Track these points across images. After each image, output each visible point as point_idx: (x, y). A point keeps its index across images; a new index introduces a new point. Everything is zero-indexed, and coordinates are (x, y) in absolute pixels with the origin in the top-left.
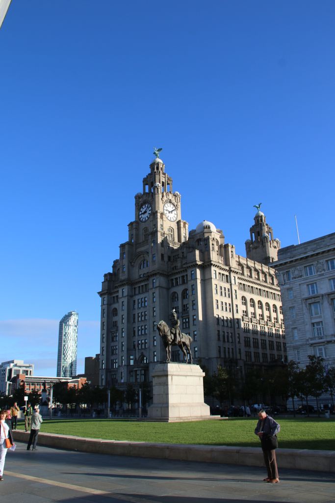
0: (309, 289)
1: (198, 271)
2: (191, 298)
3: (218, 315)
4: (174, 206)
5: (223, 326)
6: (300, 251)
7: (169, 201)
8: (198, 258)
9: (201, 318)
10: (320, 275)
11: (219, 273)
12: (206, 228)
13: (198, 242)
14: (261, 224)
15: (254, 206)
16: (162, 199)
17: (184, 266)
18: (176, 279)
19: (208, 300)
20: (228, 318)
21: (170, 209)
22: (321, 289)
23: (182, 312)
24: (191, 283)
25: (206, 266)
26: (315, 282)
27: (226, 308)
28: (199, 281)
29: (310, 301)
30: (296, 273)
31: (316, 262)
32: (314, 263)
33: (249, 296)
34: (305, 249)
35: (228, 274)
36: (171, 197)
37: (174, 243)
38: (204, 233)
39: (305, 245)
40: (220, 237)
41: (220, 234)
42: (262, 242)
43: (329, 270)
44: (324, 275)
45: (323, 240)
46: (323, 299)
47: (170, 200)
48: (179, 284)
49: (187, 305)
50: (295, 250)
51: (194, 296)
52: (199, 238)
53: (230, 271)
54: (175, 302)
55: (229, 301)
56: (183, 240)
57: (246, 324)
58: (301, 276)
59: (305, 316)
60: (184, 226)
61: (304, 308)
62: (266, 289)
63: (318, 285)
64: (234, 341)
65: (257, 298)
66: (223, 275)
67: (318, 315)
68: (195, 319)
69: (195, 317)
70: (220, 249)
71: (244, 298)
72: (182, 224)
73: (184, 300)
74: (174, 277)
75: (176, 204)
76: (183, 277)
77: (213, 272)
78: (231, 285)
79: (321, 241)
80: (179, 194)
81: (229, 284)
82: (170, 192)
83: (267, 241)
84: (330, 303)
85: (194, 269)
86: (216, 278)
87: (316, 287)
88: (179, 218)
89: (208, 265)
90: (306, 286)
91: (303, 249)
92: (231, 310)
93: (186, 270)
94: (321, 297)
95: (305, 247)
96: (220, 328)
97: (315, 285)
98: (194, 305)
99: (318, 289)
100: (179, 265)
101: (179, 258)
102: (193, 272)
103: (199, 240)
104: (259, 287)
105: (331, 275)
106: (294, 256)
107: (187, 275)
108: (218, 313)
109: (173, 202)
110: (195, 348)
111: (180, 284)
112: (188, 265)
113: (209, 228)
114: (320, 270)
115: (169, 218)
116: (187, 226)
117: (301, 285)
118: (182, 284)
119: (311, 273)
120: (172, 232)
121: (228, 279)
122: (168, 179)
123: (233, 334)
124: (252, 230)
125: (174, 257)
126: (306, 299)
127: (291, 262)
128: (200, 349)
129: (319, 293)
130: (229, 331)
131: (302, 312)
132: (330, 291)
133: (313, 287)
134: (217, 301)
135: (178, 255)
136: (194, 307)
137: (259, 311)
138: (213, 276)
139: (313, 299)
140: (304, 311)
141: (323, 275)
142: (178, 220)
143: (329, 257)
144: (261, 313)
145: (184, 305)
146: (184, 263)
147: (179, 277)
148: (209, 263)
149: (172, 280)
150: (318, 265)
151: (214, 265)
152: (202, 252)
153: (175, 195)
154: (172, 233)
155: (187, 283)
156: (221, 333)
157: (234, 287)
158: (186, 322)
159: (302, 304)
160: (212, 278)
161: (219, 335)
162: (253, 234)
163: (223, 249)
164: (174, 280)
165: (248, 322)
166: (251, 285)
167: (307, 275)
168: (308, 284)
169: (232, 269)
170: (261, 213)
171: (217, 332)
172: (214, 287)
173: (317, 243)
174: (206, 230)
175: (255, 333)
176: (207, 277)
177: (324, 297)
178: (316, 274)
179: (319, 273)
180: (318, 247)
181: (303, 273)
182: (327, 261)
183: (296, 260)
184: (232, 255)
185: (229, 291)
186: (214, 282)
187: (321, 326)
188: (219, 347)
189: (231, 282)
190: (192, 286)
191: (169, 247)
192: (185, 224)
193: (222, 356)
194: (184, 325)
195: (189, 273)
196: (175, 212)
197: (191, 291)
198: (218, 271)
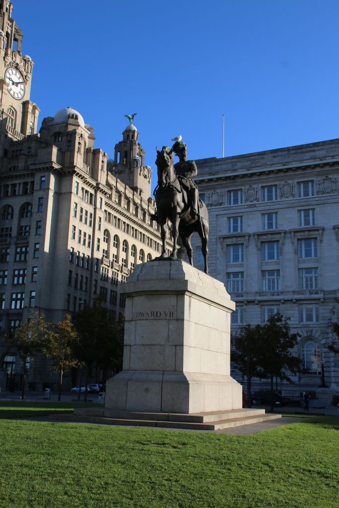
0: (230, 224)
1: (52, 179)
2: (35, 217)
3: (73, 249)
4: (22, 76)
5: (78, 265)
6: (224, 167)
7: (14, 65)
8: (54, 158)
9: (47, 249)
10: (250, 206)
11: (83, 189)
12: (72, 117)
13: (56, 137)
14: (131, 141)
15: (126, 116)
16: (4, 58)
17: (31, 167)
18: (14, 185)
19: (62, 224)
20: (86, 256)
21: (16, 80)
22: (249, 226)
23: (17, 237)
24: (38, 194)
25: (65, 172)
26: (241, 214)
27: (85, 241)
28: (51, 194)
29: (229, 241)
30: (215, 197)
31: (248, 187)
32: (243, 188)
33: (114, 231)
34: (232, 165)
35: (93, 192)
36: (18, 59)
37: (14, 133)
38: (67, 124)
39: (234, 160)
40: (89, 138)
41: (89, 133)
42: (130, 165)
43: (264, 200)
44: (256, 207)
45: (261, 156)
46: (249, 240)
47: (17, 64)
48: (17, 194)
49: (26, 227)
50: (218, 165)
51: (41, 214)
52: (57, 130)
53: (97, 188)
54: (7, 221)
55: (89, 231)
56: (28, 132)
57: (105, 269)
58: (221, 204)
59: (218, 262)
60: (34, 112)
61: (219, 250)
62: (136, 227)
63: (243, 221)
64: (88, 290)
65: (123, 236)
66: (87, 192)
67: (237, 263)
68: (39, 249)
69: (38, 246)
70: (87, 154)
71: (106, 232)
72: (30, 108)
73: (22, 219)
74: (10, 183)
75: (25, 74)
76: (26, 184)
77: (74, 185)
78: (95, 209)
79: (258, 157)
80: (31, 60)
81: (93, 207)
82: (19, 52)
83: (137, 166)
84: (259, 247)
85: (47, 174)
86: (77, 193)
87: (241, 222)
88: (27, 98)
89: (69, 172)
90: (225, 219)
91: (230, 166)
92: (91, 245)
93: (33, 175)
94: (247, 238)
95: (233, 162)
96: (74, 268)
97: (239, 219)
98: (38, 227)
99: (244, 225)
100: (21, 164)
101: (21, 154)
102: (43, 179)
103: (57, 135)
104: (127, 222)
105: (266, 208)
106: (217, 173)
107: (33, 183)
108: (74, 245)
109: (20, 69)
110: (31, 292)
111: (19, 195)
112: (38, 167)
113: (76, 118)
114: (252, 199)
115: (12, 92)
116: (37, 112)
117: (219, 216)
118: (23, 195)
119: (236, 201)
120: (13, 115)
121: (92, 200)
122: (17, 31)
123: (89, 279)
124: (118, 148)
125: (13, 152)
126: (224, 238)
127: (210, 180)
128: (39, 295)
129: (244, 232)
130: (85, 275)
131: (215, 255)
132: (261, 231)
133: (235, 222)
134: (75, 227)
135: (21, 150)
136: (39, 231)
137: (122, 255)
138: (74, 190)
139: (234, 239)
140: (219, 255)
141: (254, 206)
142: (24, 100)
143: (268, 182)
144: (125, 258)
145: (22, 227)
146: (29, 163)
147: (20, 184)
148: (70, 170)
149: (7, 186)
150: (250, 192)
151: (78, 173)
152: (62, 152)
153: (25, 60)
154: (14, 118)
155: (32, 193)
156: (74, 276)
157: (100, 214)
158: (21, 252)
159: (216, 244)
160: (71, 192)
161: (70, 278)
162: (119, 154)
163: (91, 155)
164: (10, 187)
165: (108, 267)
166: (118, 216)
167: (230, 204)
168: (229, 216)
169: (100, 186)
170: (134, 128)
171: (68, 273)
172: (73, 206)
173: (251, 160)
174: (71, 121)
175: (114, 284)
176: (64, 190)
177: (252, 238)
178: (244, 204)
179: (249, 203)
180: (253, 165)
181: (225, 199)
182: (263, 187)
183: (218, 179)
184: (102, 166)
185: (91, 217)
186: (74, 199)
187: (240, 278)
188: (69, 295)
189: (95, 205)
190: (40, 198)
191: (6, 136)
192: (34, 108)
193: (71, 309)
194: (18, 256)
195: (37, 179)
196: (22, 86)
197: (37, 206)
198: (81, 185)
